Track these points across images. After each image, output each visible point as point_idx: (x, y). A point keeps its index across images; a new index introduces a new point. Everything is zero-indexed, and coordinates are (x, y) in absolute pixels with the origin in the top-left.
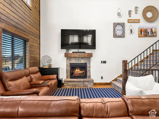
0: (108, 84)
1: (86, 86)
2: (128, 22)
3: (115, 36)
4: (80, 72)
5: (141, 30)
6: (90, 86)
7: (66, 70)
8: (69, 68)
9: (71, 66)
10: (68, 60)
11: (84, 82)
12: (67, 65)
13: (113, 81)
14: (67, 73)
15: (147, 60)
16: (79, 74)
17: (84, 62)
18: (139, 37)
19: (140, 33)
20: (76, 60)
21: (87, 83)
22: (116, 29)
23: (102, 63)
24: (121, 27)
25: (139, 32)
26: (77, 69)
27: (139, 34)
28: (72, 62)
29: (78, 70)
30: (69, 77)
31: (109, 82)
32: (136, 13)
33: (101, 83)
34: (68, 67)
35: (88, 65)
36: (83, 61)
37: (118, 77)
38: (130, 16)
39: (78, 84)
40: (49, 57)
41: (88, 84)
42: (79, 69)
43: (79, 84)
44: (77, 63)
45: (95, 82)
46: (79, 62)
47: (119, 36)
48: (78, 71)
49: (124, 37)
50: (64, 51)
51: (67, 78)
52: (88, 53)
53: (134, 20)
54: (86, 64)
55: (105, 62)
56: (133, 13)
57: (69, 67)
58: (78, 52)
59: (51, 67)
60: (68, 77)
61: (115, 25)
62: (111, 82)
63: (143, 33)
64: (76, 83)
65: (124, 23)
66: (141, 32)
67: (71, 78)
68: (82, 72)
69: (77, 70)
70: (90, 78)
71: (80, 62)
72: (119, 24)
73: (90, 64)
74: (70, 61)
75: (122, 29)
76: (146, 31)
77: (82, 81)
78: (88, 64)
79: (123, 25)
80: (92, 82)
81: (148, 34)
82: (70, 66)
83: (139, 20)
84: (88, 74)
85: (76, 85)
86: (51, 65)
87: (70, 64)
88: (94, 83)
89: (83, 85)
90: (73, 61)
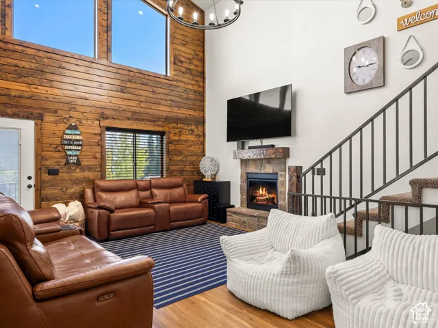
4: (267, 197)
7: (241, 188)
8: (245, 184)
10: (243, 166)
11: (261, 219)
12: (241, 177)
14: (241, 194)
16: (264, 200)
17: (271, 171)
20: (257, 166)
24: (373, 54)
26: (261, 189)
28: (250, 171)
29: (262, 191)
30: (245, 205)
34: (243, 180)
35: (280, 179)
36: (269, 169)
38: (407, 5)
39: (250, 220)
42: (264, 189)
46: (262, 171)
47: (362, 86)
48: (262, 193)
49: (380, 86)
51: (242, 206)
52: (273, 149)
54: (277, 174)
57: (246, 181)
58: (261, 147)
59: (215, 179)
60: (243, 203)
61: (350, 53)
64: (245, 219)
65: (380, 40)
68: (272, 196)
71: (264, 169)
74: (246, 167)
77: (255, 216)
78: (281, 175)
82: (248, 178)
84: (280, 202)
85: (245, 223)
86: (215, 175)
87: (247, 173)
89: (258, 224)
90: (253, 168)
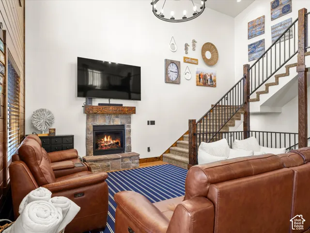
0: (157, 159)
1: (127, 165)
2: (185, 62)
3: (168, 80)
4: (112, 143)
5: (200, 75)
6: (134, 165)
7: (87, 139)
8: (92, 135)
9: (95, 131)
10: (90, 120)
11: (124, 159)
12: (87, 129)
13: (164, 153)
14: (86, 144)
15: (207, 119)
16: (109, 145)
17: (119, 124)
18: (197, 85)
19: (199, 80)
20: (105, 120)
21: (128, 161)
22: (169, 70)
23: (148, 124)
24: (176, 68)
25: (197, 79)
26: (105, 137)
27: (197, 82)
28: (98, 124)
29: (107, 138)
30: (92, 154)
31: (159, 155)
32: (194, 50)
33: (147, 158)
34: (90, 132)
35: (126, 129)
36: (117, 122)
37: (172, 146)
38: (187, 53)
39: (113, 163)
40: (49, 113)
41: (131, 162)
42: (109, 137)
43: (115, 163)
44: (107, 124)
45: (141, 157)
46: (112, 124)
47: (173, 81)
48: (107, 140)
49: (179, 83)
50: (83, 101)
51: (87, 155)
52: (128, 107)
53: (192, 59)
54: (123, 126)
55: (153, 123)
56: (190, 48)
57: (92, 133)
58: (109, 105)
59: (55, 133)
60: (90, 152)
61: (168, 63)
62: (162, 155)
63: (201, 79)
64: (109, 163)
65: (179, 62)
66: (200, 78)
67: (95, 154)
68: (115, 141)
69: (105, 139)
70: (130, 151)
71: (113, 122)
72: (172, 62)
73: (129, 126)
74: (94, 120)
75: (177, 71)
76: (205, 77)
77: (119, 159)
78: (127, 126)
79: (177, 64)
80: (137, 158)
81: (207, 82)
83: (197, 60)
84: (127, 145)
85: (109, 166)
86: (54, 129)
87: (94, 126)
88: (140, 159)
89: (122, 164)
90: (101, 121)
